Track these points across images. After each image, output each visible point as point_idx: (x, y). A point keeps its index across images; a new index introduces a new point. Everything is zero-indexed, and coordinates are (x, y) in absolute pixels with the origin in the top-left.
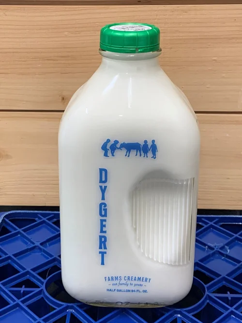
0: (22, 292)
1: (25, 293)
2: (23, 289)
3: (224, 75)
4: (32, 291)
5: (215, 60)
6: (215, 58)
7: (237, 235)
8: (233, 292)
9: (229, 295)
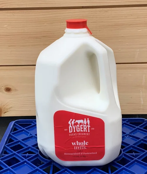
0: (27, 156)
1: (28, 156)
2: (27, 155)
3: (127, 44)
4: (32, 156)
5: (122, 36)
6: (122, 35)
7: (138, 127)
8: (136, 152)
9: (134, 154)
